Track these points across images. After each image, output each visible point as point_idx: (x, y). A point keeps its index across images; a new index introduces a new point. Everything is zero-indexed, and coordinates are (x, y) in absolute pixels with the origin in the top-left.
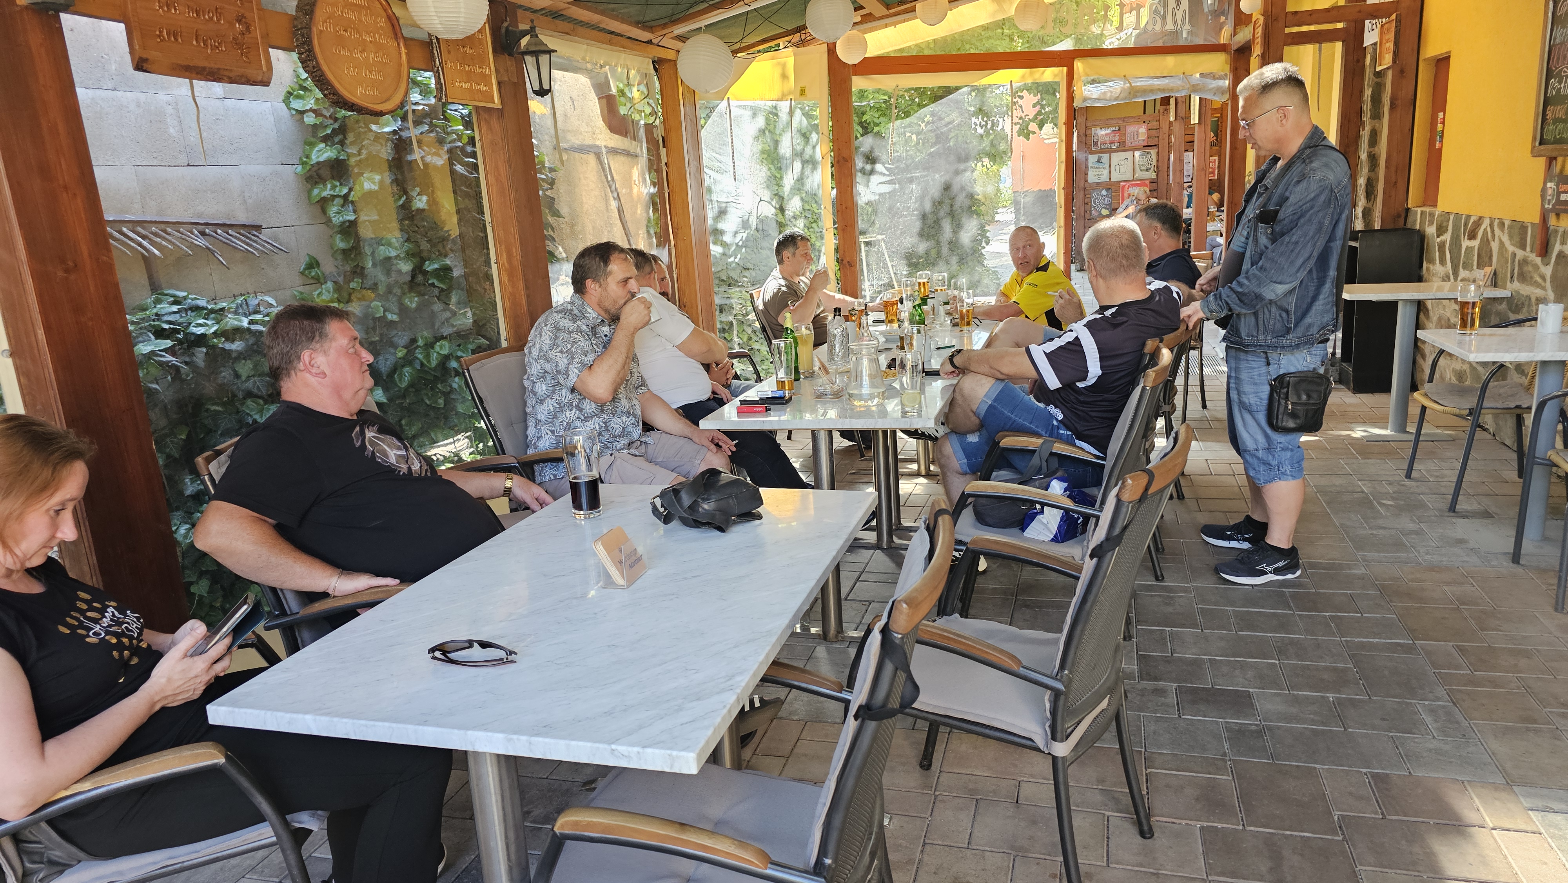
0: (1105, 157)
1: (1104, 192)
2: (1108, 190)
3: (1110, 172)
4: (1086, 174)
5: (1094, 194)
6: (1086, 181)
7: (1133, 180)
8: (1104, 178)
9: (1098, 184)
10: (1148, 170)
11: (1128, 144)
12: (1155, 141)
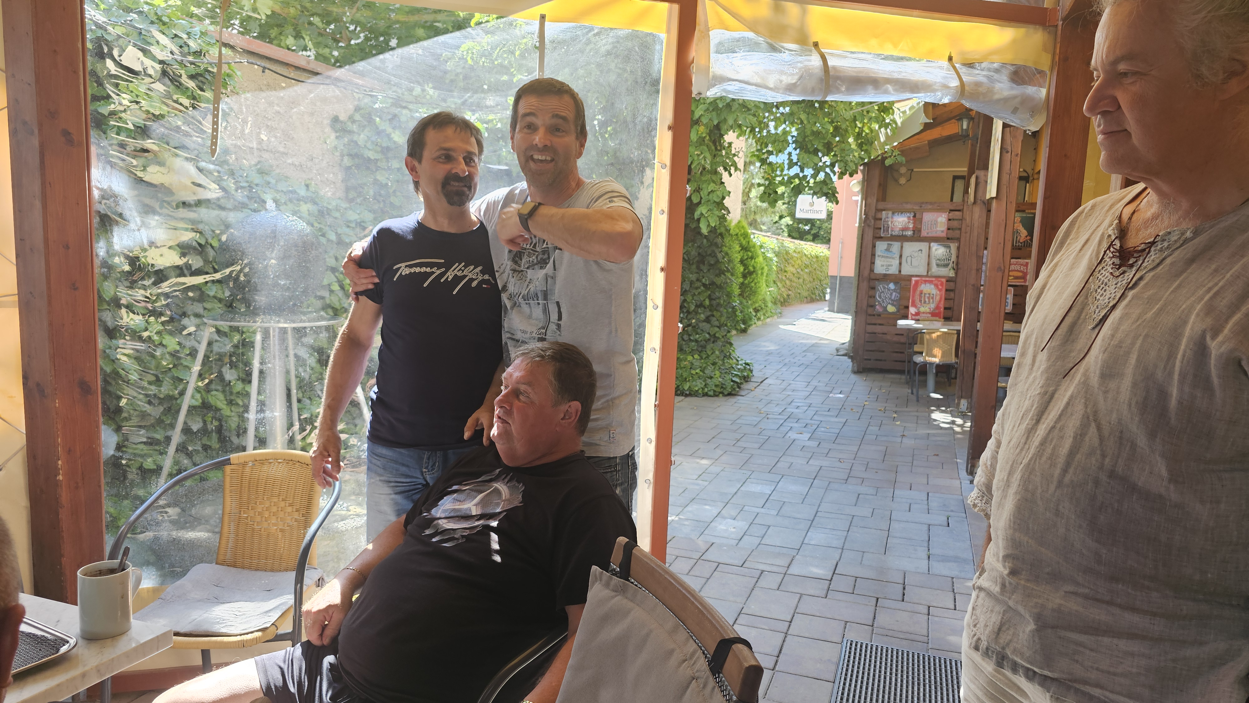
0: (896, 246)
1: (892, 286)
2: (896, 283)
3: (900, 264)
4: (873, 263)
5: (880, 287)
6: (872, 270)
7: (927, 276)
8: (893, 270)
9: (885, 275)
10: (946, 266)
11: (924, 233)
12: (956, 234)
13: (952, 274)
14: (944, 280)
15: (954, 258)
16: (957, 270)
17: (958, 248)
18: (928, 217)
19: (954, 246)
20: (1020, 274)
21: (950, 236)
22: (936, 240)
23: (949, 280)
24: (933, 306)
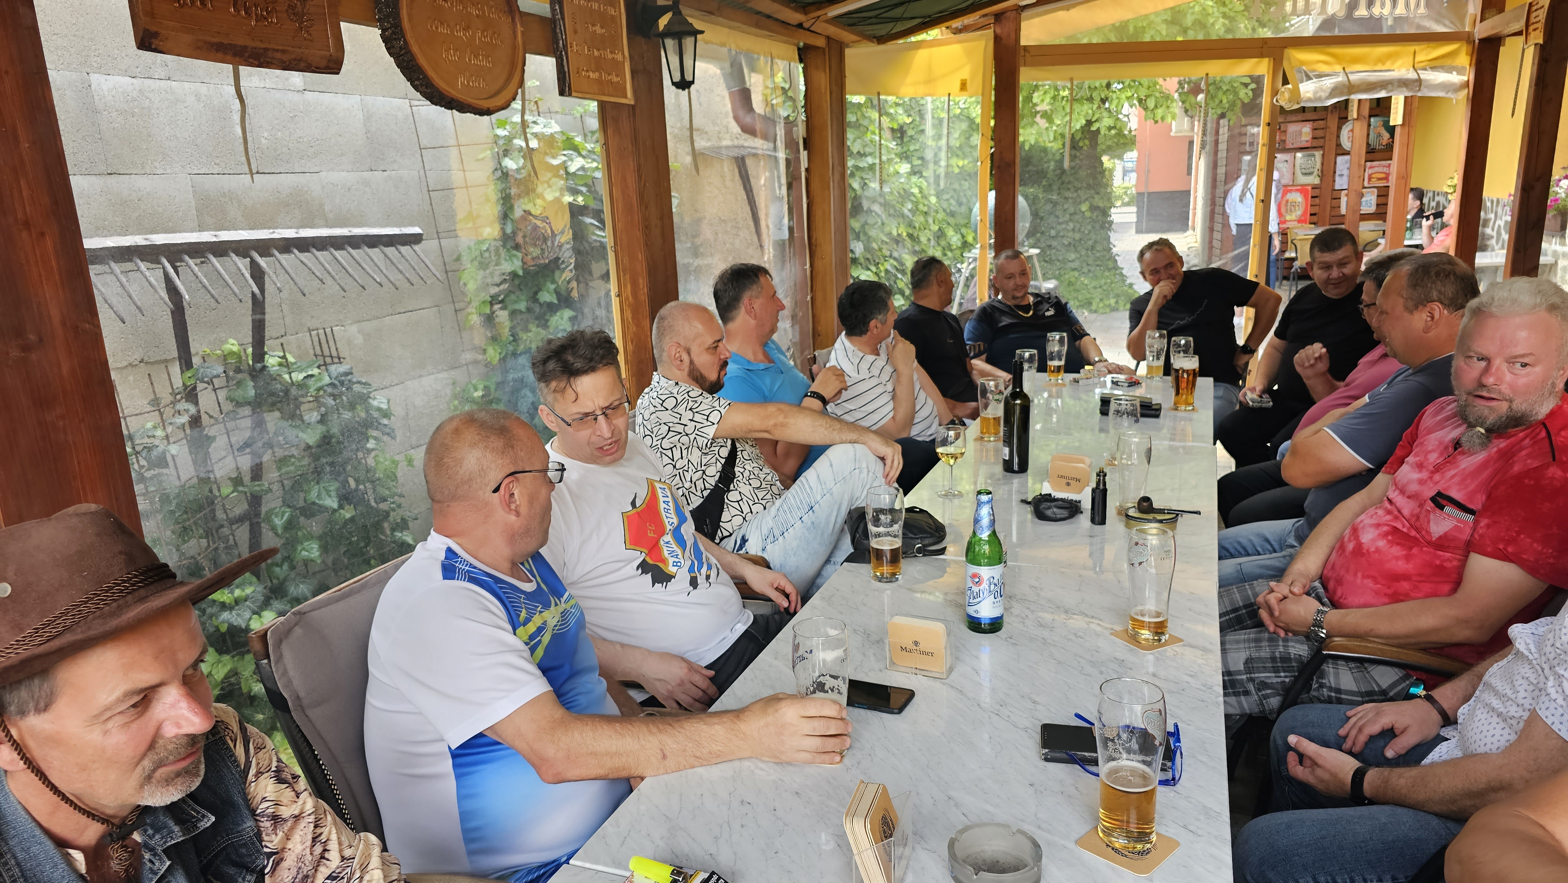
7: (1292, 185)
10: (1310, 174)
11: (1289, 145)
12: (1320, 142)
13: (1317, 181)
14: (1309, 188)
15: (1318, 166)
16: (1322, 176)
17: (1323, 155)
18: (1292, 128)
19: (1318, 154)
20: (1383, 176)
21: (1314, 145)
22: (1301, 149)
23: (1314, 187)
24: (1299, 213)
